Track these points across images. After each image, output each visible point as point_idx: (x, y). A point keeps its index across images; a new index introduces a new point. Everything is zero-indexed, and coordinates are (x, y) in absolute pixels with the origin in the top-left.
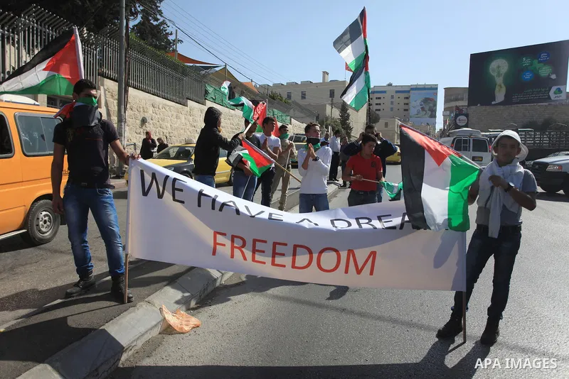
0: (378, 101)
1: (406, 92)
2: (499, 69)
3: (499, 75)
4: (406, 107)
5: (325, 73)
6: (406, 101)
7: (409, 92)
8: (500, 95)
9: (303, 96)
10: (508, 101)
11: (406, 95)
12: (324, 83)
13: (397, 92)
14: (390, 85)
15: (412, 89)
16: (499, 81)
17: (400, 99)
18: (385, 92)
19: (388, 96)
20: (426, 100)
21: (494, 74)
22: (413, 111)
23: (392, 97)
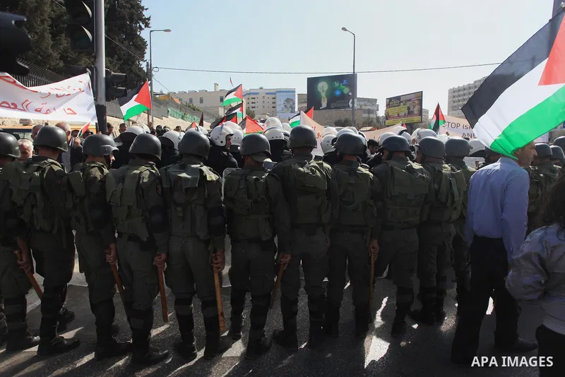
0: (253, 101)
1: (274, 94)
2: (323, 87)
3: (323, 91)
4: (274, 105)
5: (216, 84)
6: (274, 100)
7: (275, 93)
8: (324, 104)
9: (201, 101)
10: (328, 107)
11: (273, 96)
12: (215, 92)
13: (267, 93)
14: (261, 88)
15: (277, 92)
16: (323, 95)
17: (269, 99)
18: (257, 94)
19: (260, 96)
20: (288, 100)
21: (320, 91)
22: (279, 109)
23: (264, 97)
